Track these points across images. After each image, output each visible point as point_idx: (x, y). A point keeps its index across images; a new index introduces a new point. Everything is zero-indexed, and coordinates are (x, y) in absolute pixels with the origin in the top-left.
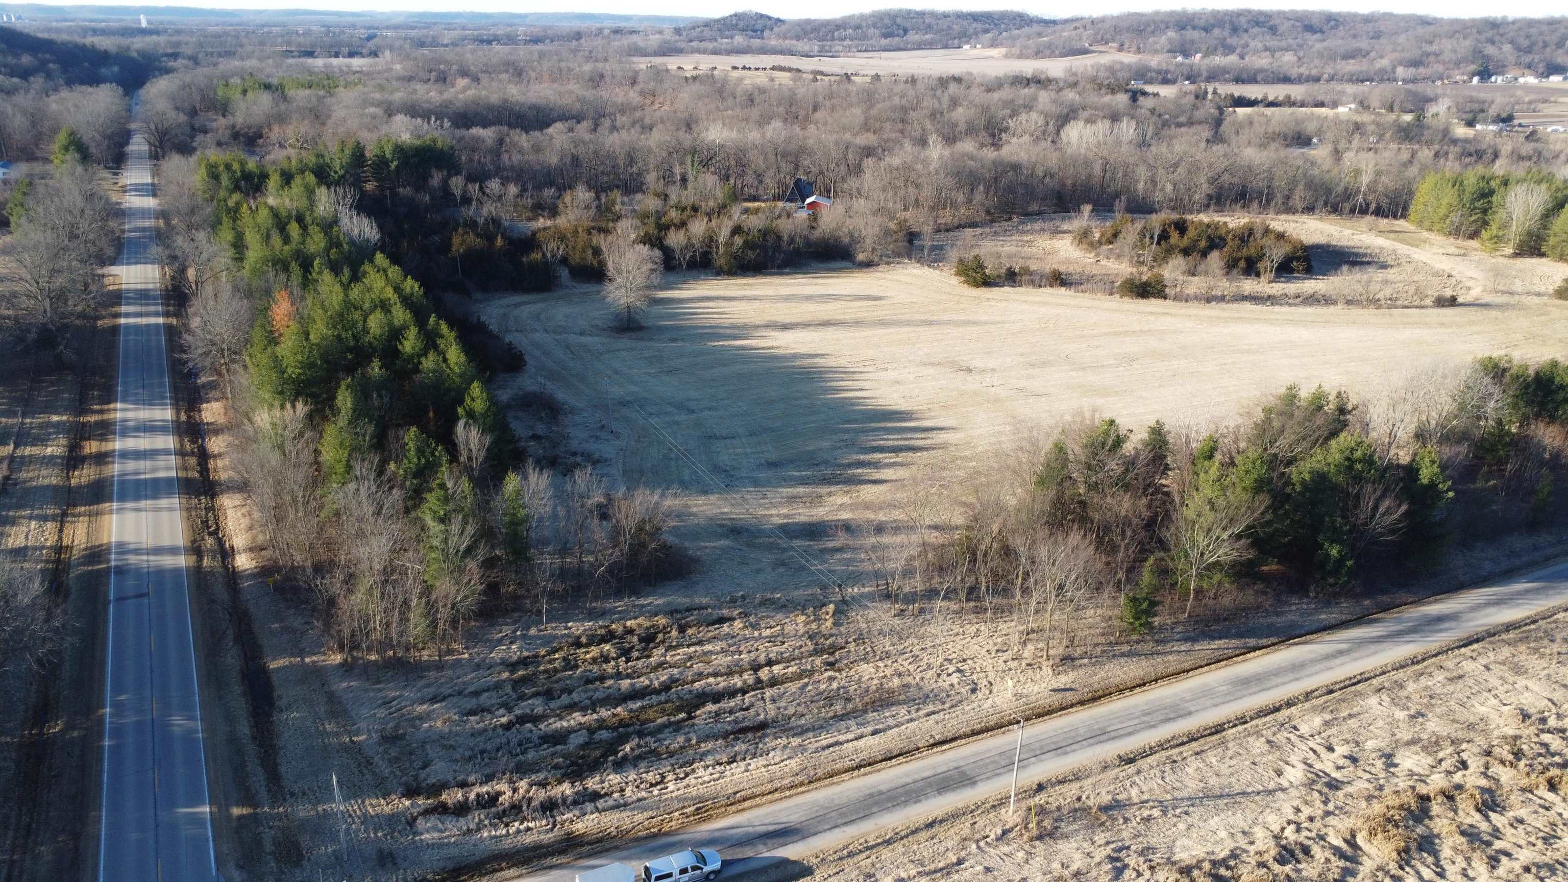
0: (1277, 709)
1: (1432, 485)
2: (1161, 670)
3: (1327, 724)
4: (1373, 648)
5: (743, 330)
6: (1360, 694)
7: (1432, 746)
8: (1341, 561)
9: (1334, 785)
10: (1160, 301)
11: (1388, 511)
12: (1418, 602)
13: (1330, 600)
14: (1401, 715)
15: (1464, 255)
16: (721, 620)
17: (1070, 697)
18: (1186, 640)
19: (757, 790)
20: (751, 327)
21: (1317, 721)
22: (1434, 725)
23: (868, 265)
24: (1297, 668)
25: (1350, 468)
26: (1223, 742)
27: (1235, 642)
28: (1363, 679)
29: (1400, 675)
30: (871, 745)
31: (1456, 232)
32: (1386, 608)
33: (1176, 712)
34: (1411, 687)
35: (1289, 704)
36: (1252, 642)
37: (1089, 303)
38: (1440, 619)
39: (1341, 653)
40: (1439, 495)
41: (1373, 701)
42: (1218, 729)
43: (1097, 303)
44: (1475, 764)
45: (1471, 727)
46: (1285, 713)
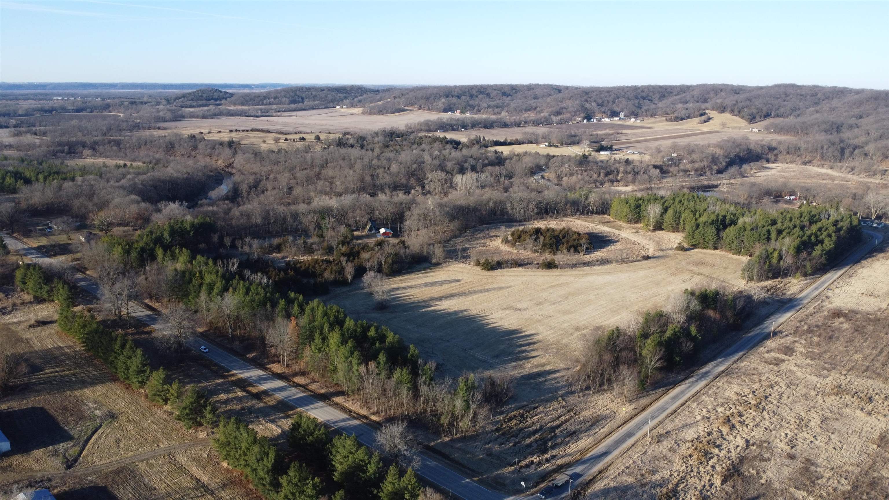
0: (685, 404)
1: (695, 336)
2: (653, 399)
3: (698, 404)
4: (696, 384)
5: (426, 303)
6: (700, 396)
7: (722, 405)
8: (679, 362)
9: (708, 418)
10: (556, 270)
11: (690, 346)
12: (699, 369)
13: (678, 373)
14: (712, 399)
15: (637, 232)
16: (535, 408)
17: (638, 410)
18: (653, 390)
19: (589, 446)
20: (428, 301)
21: (695, 404)
22: (720, 400)
23: (438, 264)
24: (682, 392)
25: (676, 334)
26: (679, 414)
27: (664, 389)
28: (698, 392)
29: (705, 389)
30: (604, 431)
31: (630, 222)
32: (693, 372)
33: (663, 409)
34: (710, 392)
35: (687, 402)
36: (668, 387)
37: (533, 274)
38: (706, 373)
39: (689, 387)
40: (697, 338)
41: (704, 397)
42: (675, 411)
43: (536, 273)
44: (733, 407)
45: (728, 399)
46: (687, 404)
